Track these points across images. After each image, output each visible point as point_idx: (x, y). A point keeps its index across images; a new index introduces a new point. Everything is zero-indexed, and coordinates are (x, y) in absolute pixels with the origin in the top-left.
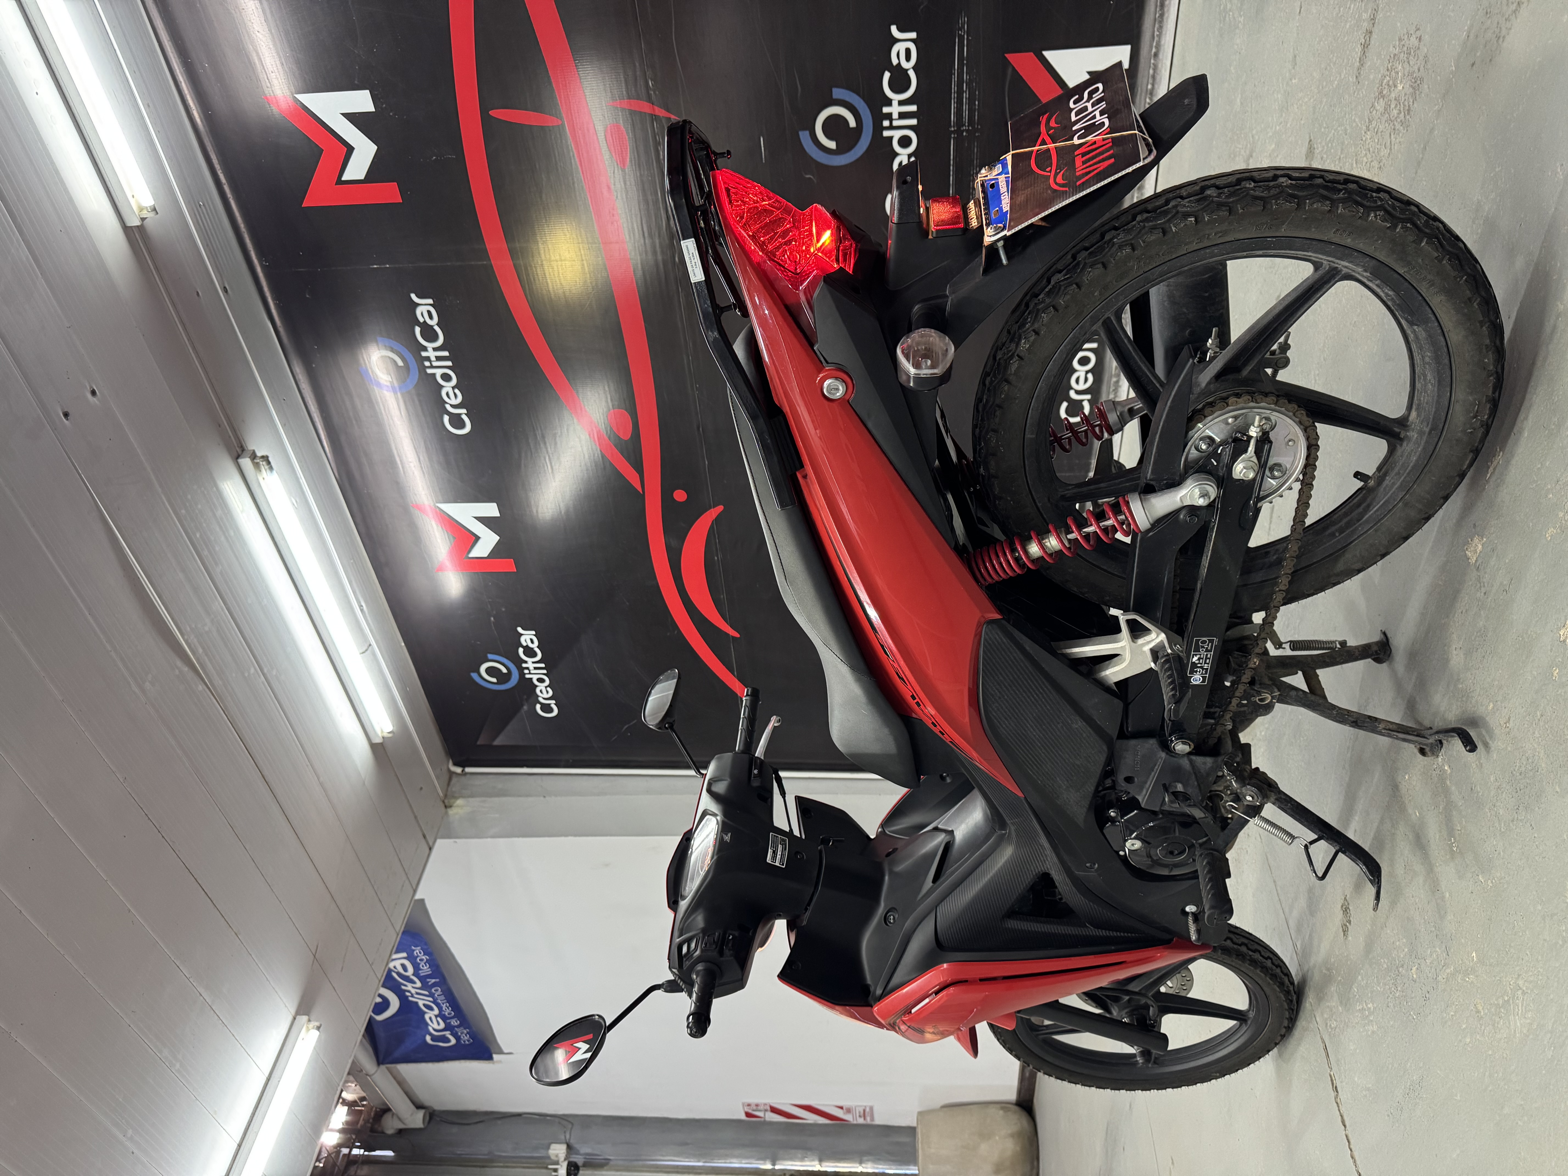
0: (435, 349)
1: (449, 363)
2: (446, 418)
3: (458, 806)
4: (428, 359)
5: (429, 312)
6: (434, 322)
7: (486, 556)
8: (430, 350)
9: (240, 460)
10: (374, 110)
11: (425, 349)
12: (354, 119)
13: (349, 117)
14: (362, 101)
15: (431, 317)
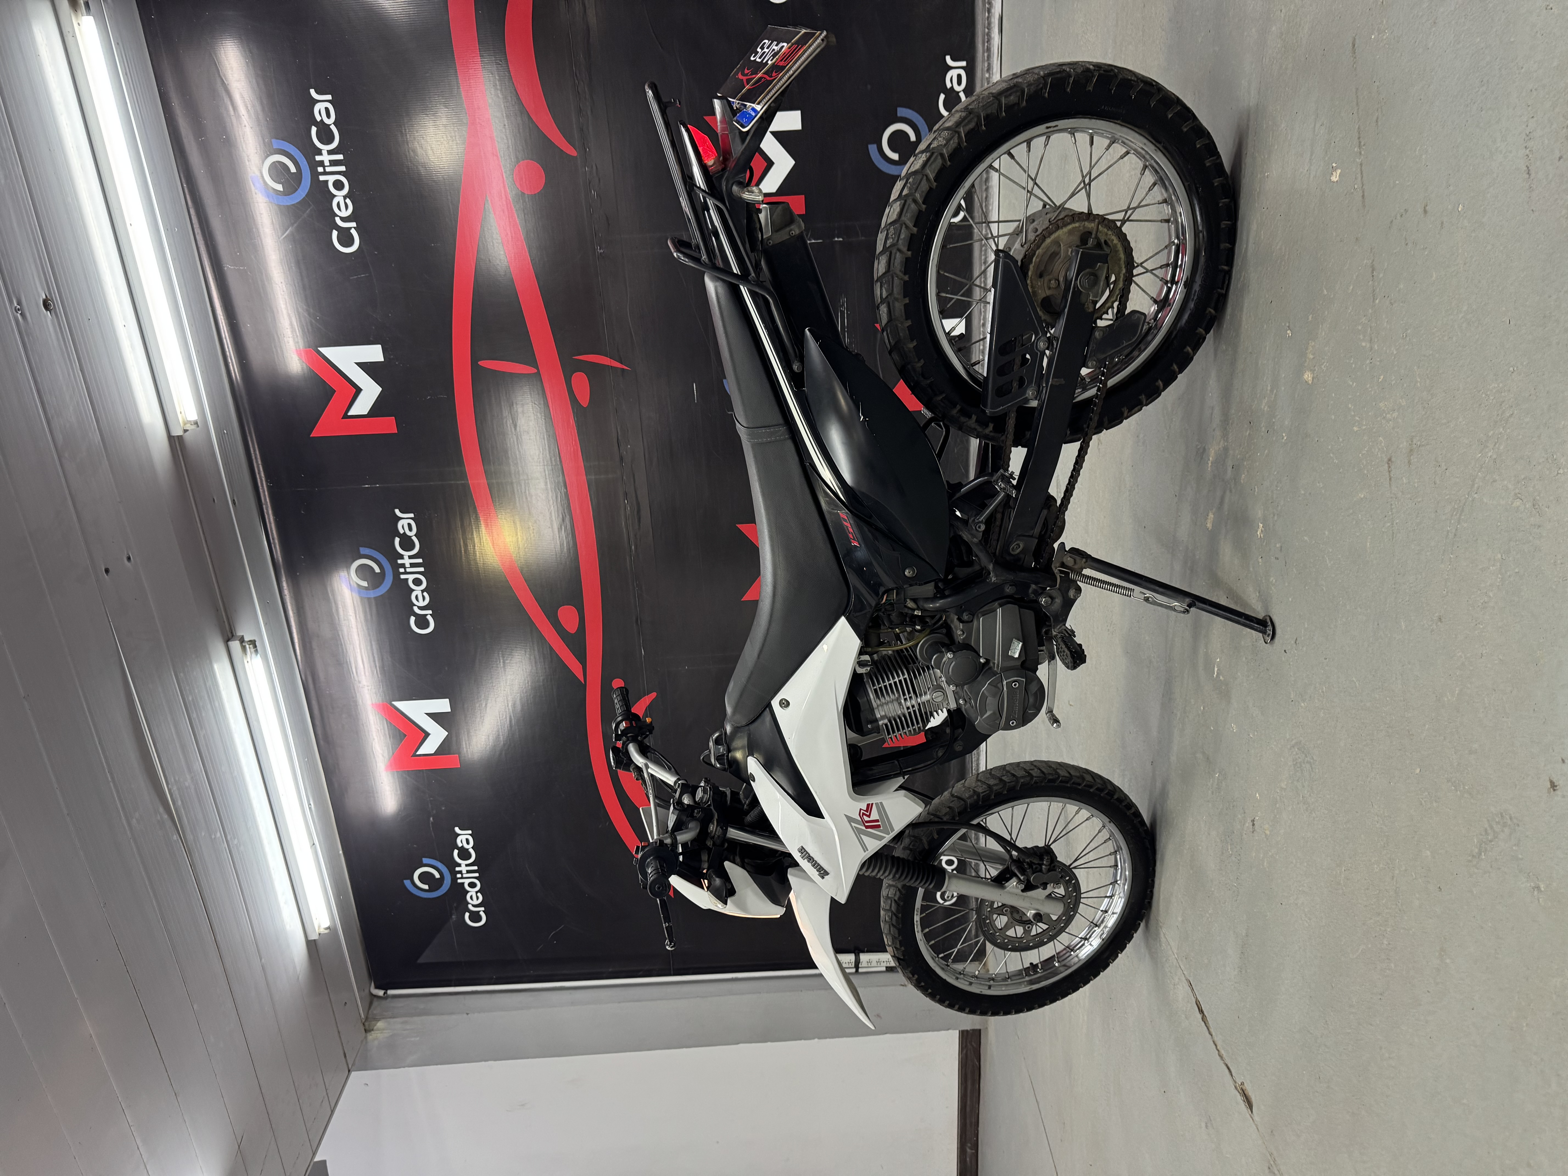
0: (410, 557)
1: (422, 569)
2: (413, 619)
3: (378, 1030)
4: (403, 566)
5: (409, 525)
6: (412, 534)
7: (433, 752)
8: (406, 557)
9: (230, 643)
10: (383, 360)
11: (402, 557)
12: (366, 367)
13: (361, 365)
14: (374, 353)
15: (410, 529)
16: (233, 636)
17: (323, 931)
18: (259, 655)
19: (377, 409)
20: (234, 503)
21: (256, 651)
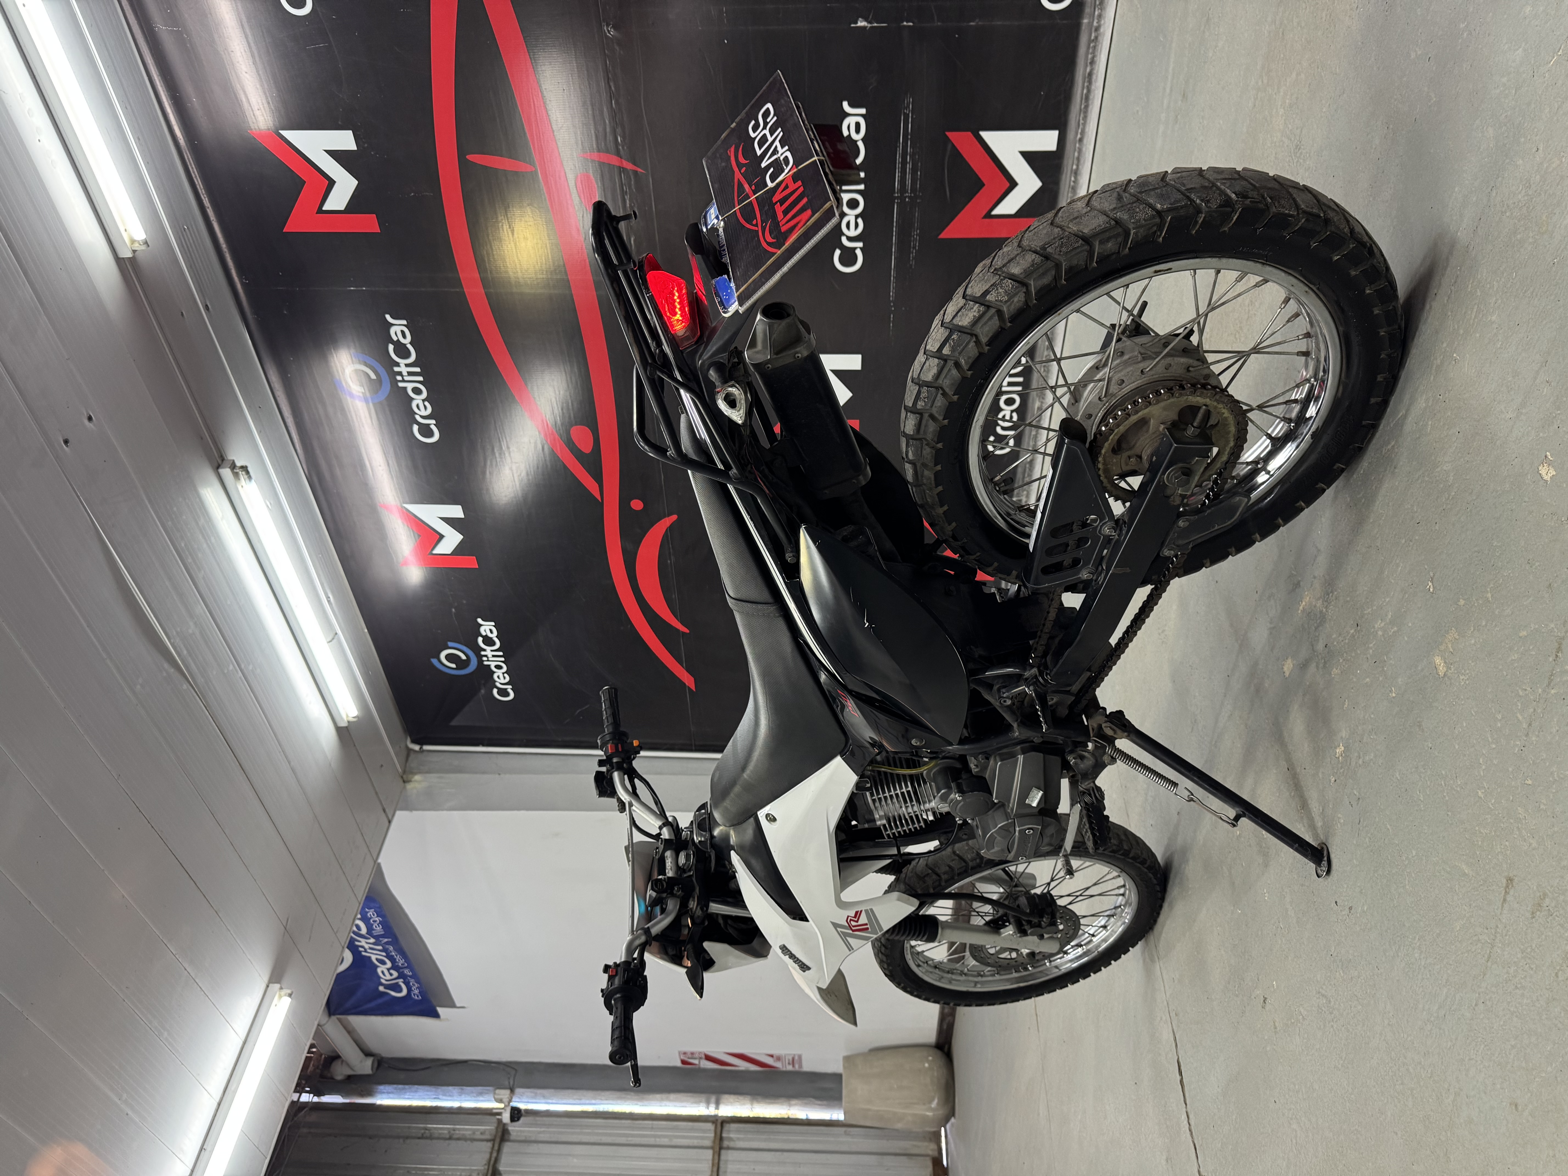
0: (407, 365)
1: (421, 379)
2: (415, 428)
3: (416, 781)
4: (400, 373)
5: (403, 332)
6: (407, 341)
7: (449, 553)
8: (402, 365)
9: (220, 470)
10: (355, 148)
11: (398, 365)
12: (336, 155)
13: (331, 153)
14: (345, 140)
15: (404, 336)
16: (223, 460)
17: (351, 719)
18: (253, 481)
19: (356, 204)
20: (207, 308)
21: (250, 477)
